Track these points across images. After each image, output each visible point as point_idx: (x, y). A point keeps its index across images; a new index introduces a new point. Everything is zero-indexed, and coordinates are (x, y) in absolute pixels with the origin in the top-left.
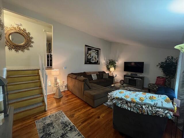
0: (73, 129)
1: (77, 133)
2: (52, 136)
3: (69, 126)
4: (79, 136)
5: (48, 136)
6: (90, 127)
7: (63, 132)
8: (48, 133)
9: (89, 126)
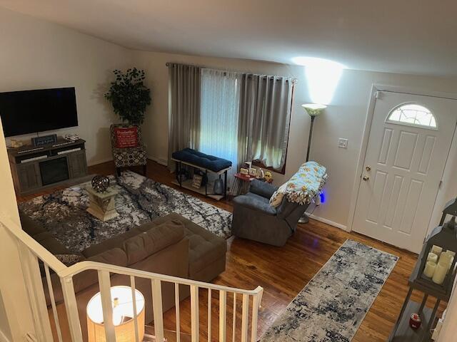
0: (301, 301)
1: (304, 294)
2: (332, 329)
3: (298, 309)
4: (309, 290)
5: (336, 336)
6: (284, 278)
7: (315, 315)
8: (329, 339)
9: (283, 281)
